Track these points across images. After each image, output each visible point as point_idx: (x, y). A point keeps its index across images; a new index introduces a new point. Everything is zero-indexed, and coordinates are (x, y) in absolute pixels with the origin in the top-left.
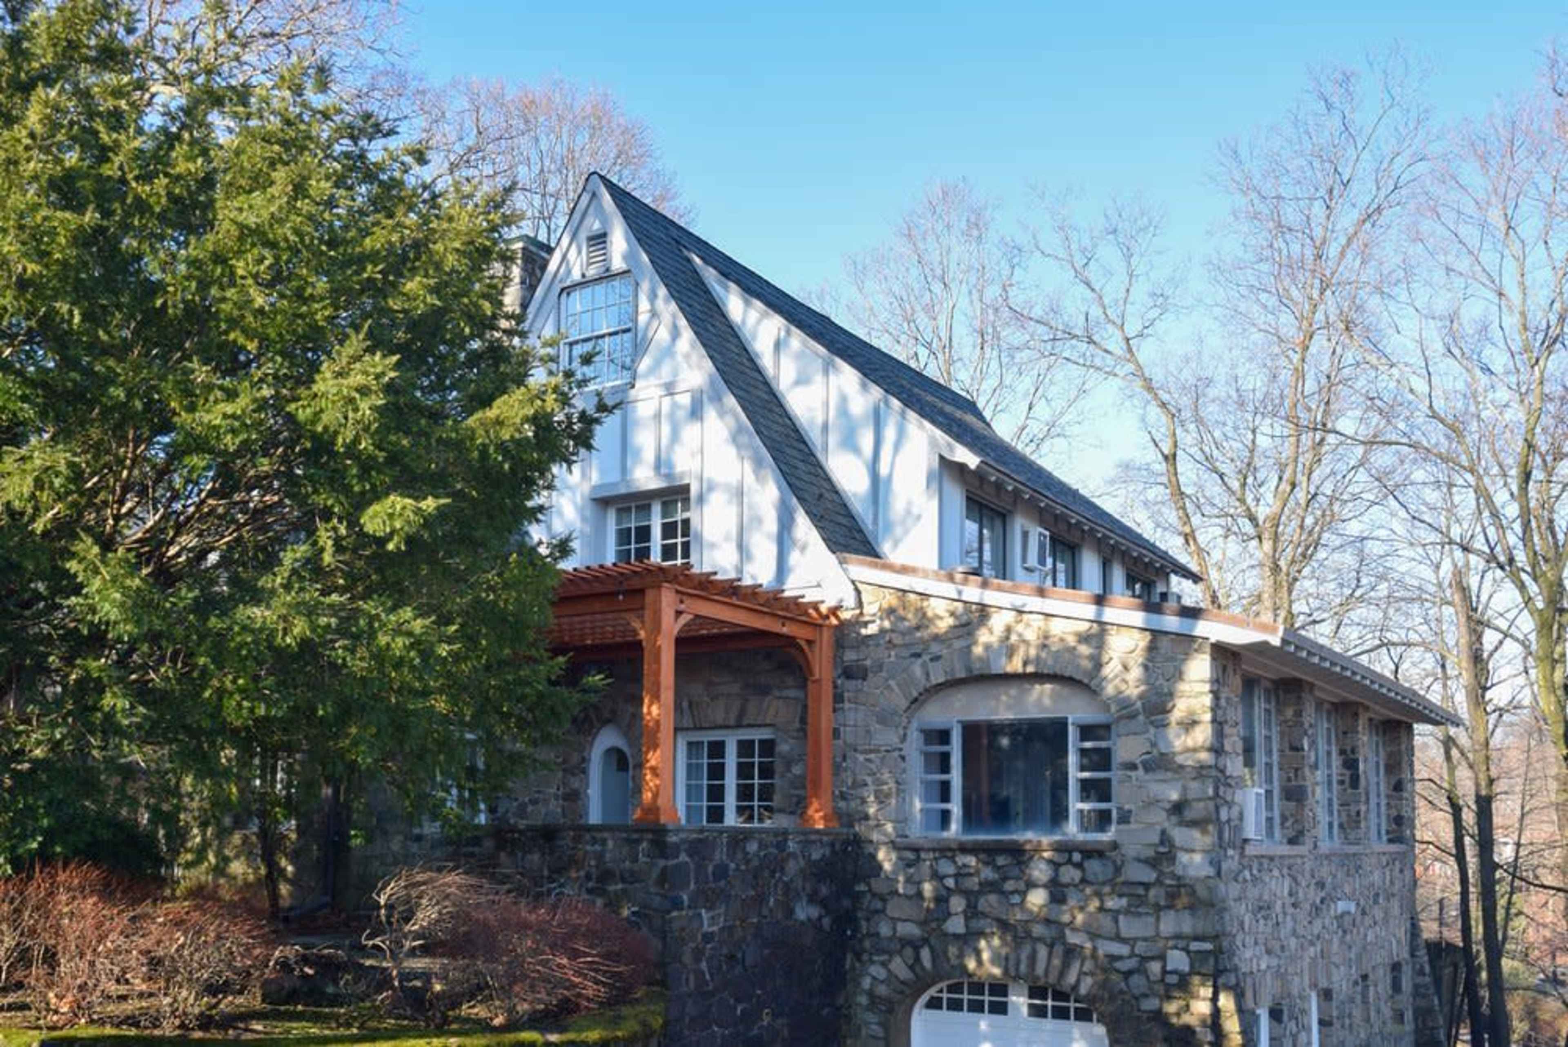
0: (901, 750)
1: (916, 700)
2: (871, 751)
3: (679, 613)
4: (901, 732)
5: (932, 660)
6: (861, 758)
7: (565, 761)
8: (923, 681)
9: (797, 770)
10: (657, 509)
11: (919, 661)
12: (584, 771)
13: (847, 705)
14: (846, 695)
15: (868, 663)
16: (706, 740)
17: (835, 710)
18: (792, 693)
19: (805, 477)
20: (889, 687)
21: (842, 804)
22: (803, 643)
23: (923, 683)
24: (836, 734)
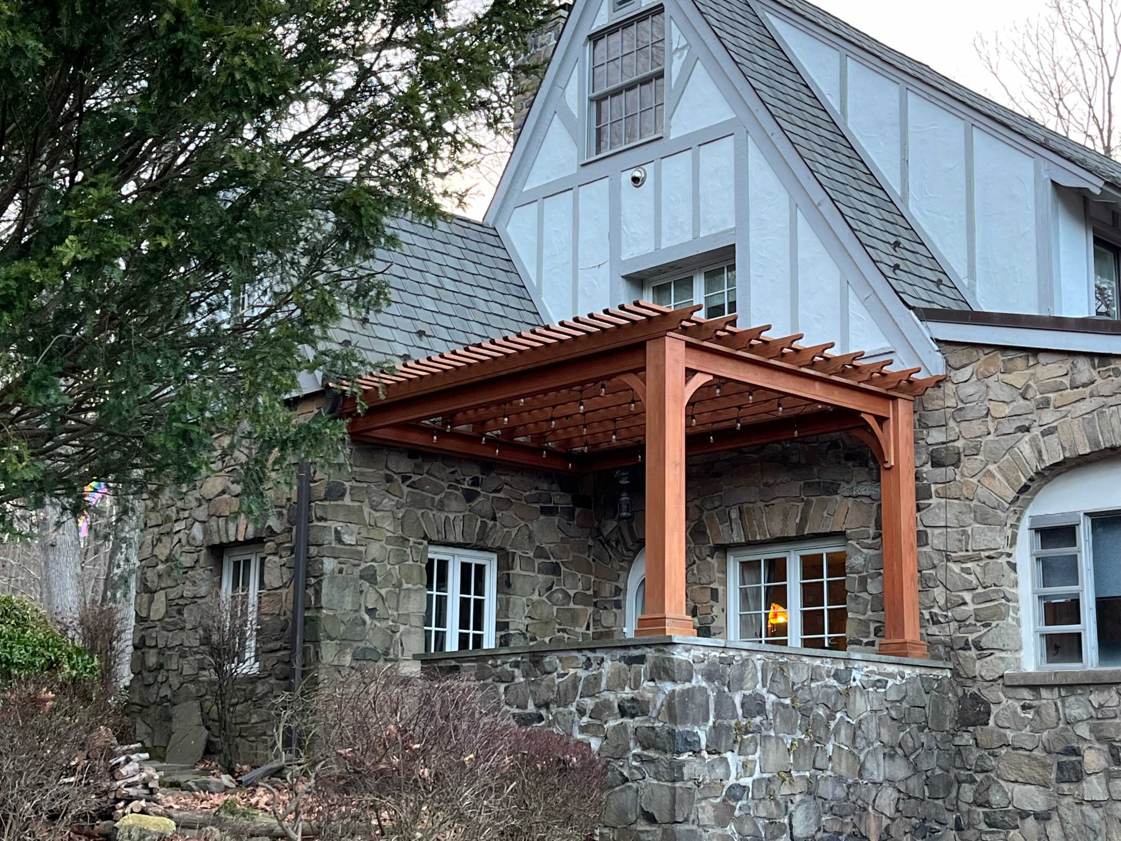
0: (1009, 555)
1: (1025, 488)
2: (970, 559)
3: (690, 373)
4: (1009, 533)
5: (1044, 434)
6: (956, 568)
7: (596, 594)
8: (1034, 463)
9: (873, 587)
10: (699, 285)
11: (1027, 437)
12: (618, 605)
13: (934, 501)
14: (933, 488)
15: (960, 444)
16: (762, 558)
17: (919, 509)
18: (863, 490)
19: (877, 223)
20: (990, 474)
21: (934, 629)
22: (871, 421)
23: (1034, 465)
24: (922, 538)
